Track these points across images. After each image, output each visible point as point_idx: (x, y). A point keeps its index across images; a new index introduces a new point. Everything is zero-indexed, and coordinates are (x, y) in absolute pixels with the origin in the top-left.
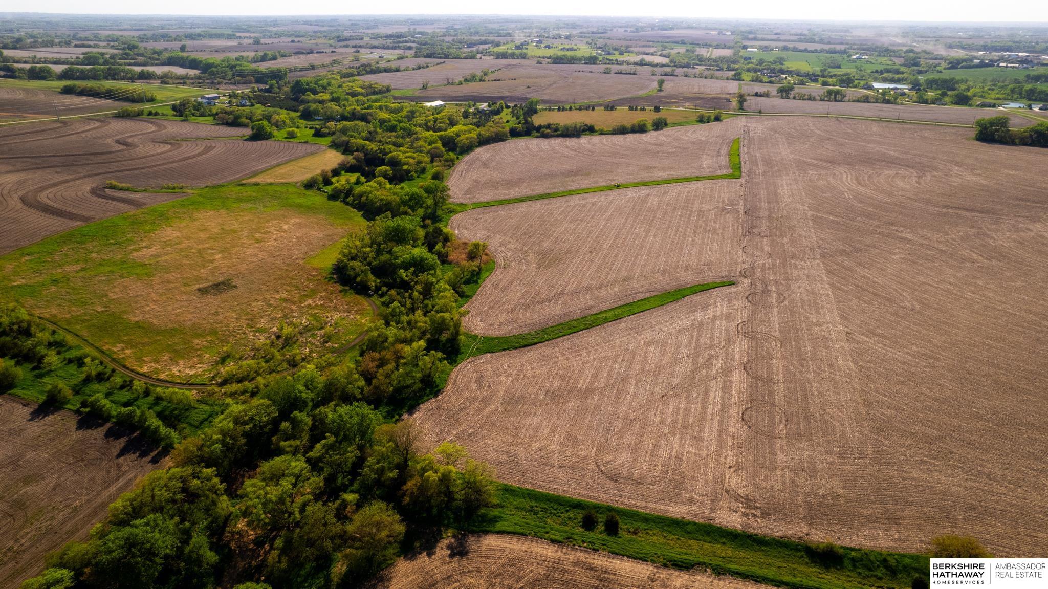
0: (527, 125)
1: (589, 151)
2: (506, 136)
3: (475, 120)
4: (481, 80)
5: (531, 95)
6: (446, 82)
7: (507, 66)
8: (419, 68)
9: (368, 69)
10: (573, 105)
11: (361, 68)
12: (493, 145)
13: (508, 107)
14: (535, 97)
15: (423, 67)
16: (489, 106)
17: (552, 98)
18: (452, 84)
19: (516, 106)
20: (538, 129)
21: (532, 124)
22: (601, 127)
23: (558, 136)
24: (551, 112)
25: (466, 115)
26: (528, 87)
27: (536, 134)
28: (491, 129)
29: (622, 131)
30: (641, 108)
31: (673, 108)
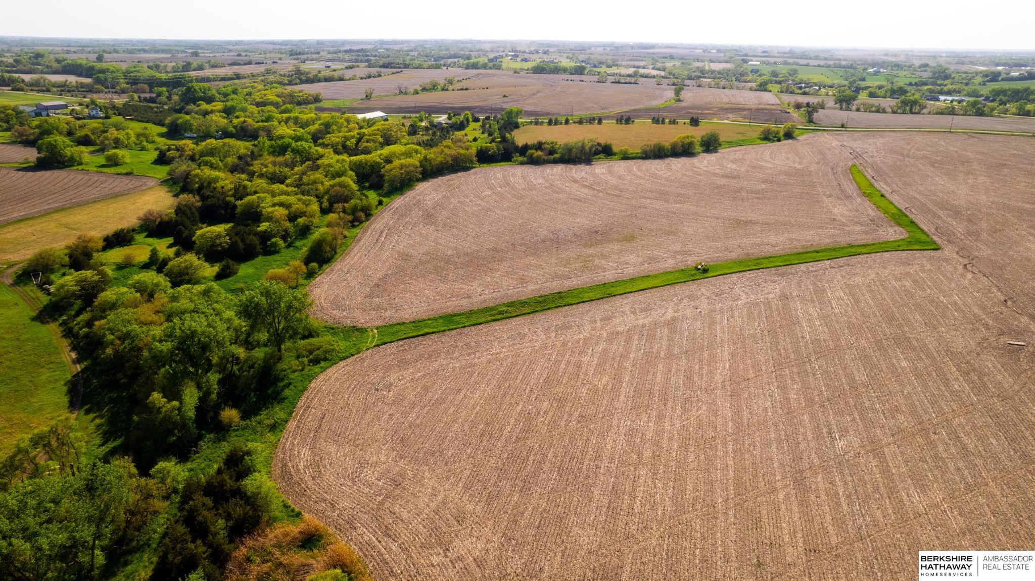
0: (505, 144)
1: (616, 188)
2: (472, 162)
3: (425, 138)
4: (443, 90)
5: (509, 105)
6: (398, 92)
7: (477, 76)
8: (369, 77)
9: (303, 78)
10: (570, 118)
11: (294, 77)
12: (448, 177)
13: (476, 120)
14: (514, 107)
15: (374, 77)
16: (449, 118)
17: (537, 109)
18: (406, 93)
19: (488, 118)
20: (523, 150)
21: (513, 143)
22: (623, 148)
23: (556, 162)
24: (539, 127)
25: (413, 131)
26: (505, 96)
27: (521, 159)
28: (447, 151)
29: (658, 153)
30: (670, 121)
31: (715, 120)
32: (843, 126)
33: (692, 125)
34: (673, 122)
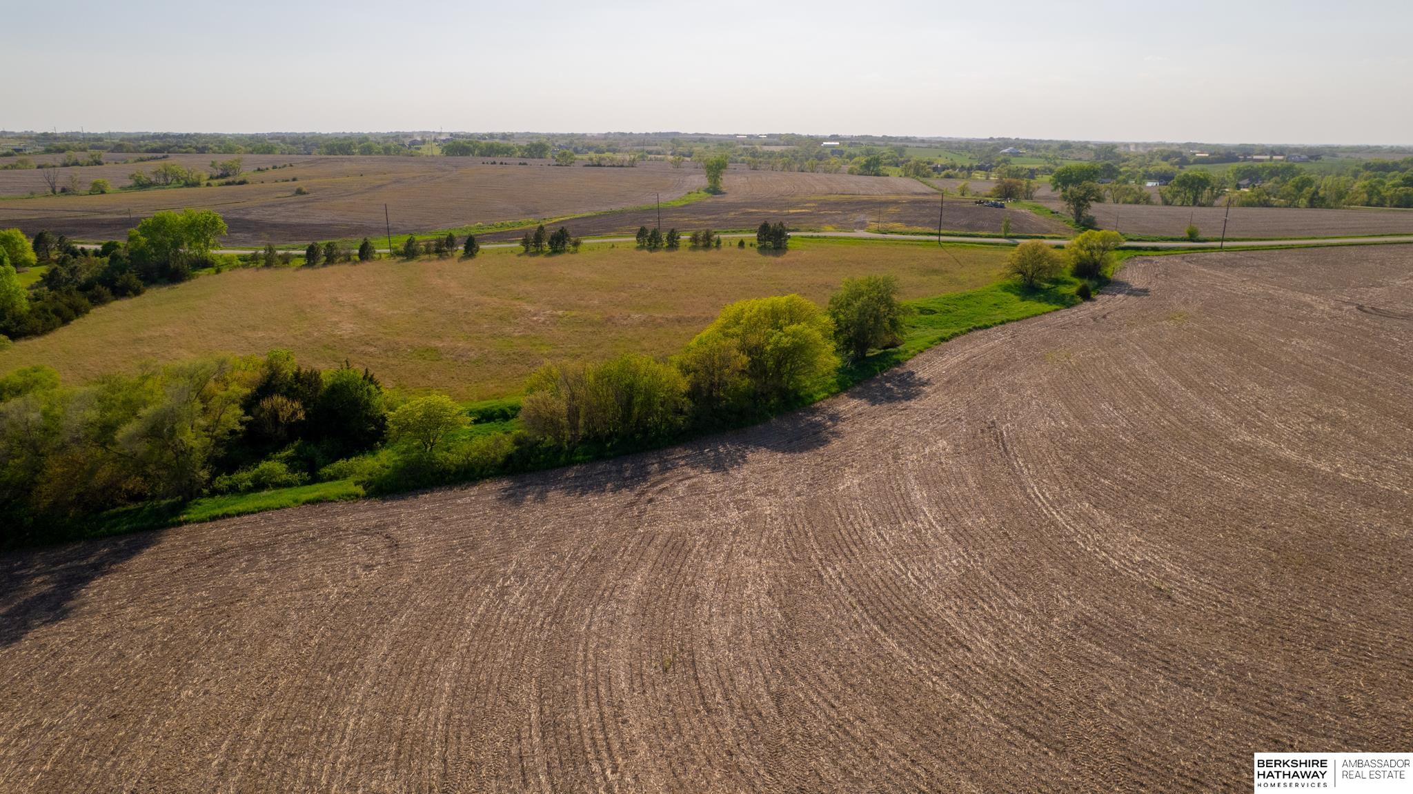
30: (695, 239)
31: (829, 231)
32: (1192, 237)
33: (763, 250)
34: (705, 242)
